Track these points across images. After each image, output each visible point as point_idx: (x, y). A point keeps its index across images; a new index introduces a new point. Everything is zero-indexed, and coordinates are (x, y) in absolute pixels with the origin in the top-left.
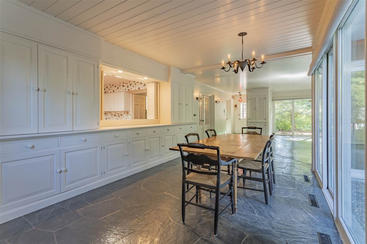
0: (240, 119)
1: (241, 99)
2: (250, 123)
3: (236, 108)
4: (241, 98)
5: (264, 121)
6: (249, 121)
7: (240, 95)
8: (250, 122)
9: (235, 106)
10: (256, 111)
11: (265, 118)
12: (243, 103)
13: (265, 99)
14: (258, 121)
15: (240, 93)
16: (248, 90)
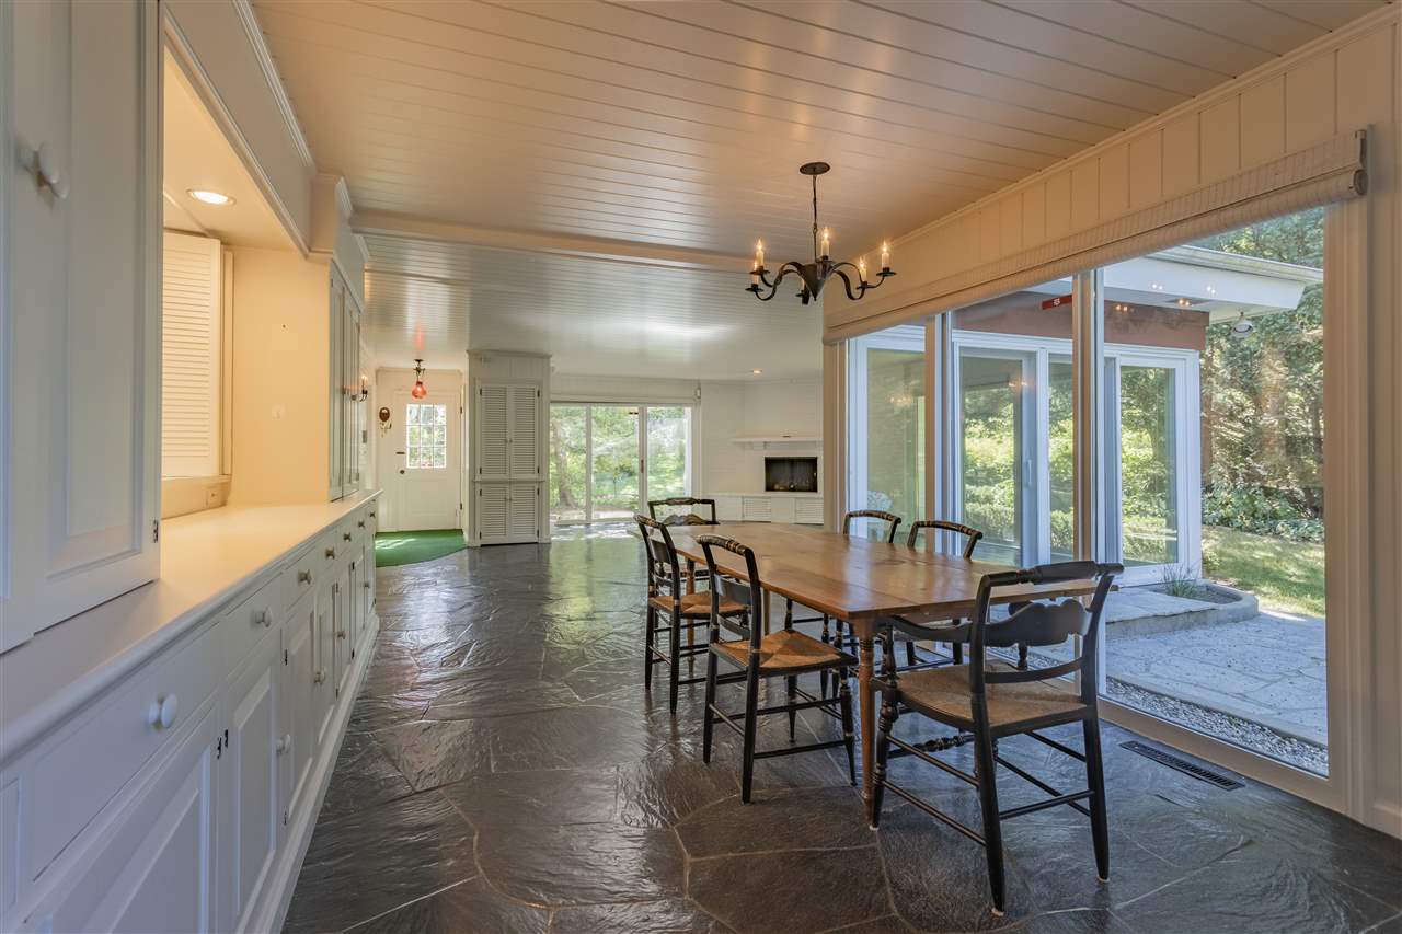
0: (402, 472)
1: (419, 389)
2: (484, 487)
3: (387, 424)
4: (419, 383)
5: (534, 477)
6: (479, 478)
7: (418, 370)
8: (481, 483)
9: (381, 413)
10: (506, 441)
11: (536, 465)
12: (420, 404)
13: (536, 397)
14: (515, 477)
15: (419, 361)
16: (478, 357)
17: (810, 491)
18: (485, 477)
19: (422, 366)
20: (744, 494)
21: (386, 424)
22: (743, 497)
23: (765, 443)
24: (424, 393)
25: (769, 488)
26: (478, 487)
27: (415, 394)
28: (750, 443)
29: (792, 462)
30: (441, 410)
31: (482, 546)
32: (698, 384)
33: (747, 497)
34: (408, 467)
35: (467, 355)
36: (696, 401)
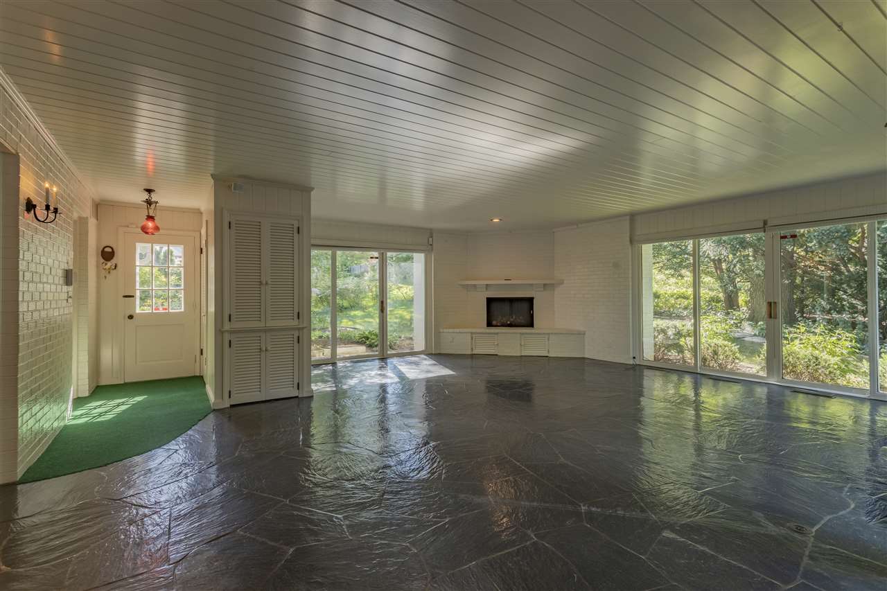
0: (131, 317)
1: (150, 224)
2: (232, 338)
3: (111, 264)
4: (150, 218)
5: (295, 323)
6: (227, 326)
7: (149, 202)
8: (232, 332)
9: (103, 251)
10: (261, 283)
11: (296, 311)
12: (153, 242)
13: (296, 234)
14: (271, 324)
15: (149, 191)
16: (225, 184)
17: (527, 326)
18: (237, 325)
19: (154, 197)
20: (474, 330)
21: (109, 264)
22: (472, 333)
23: (487, 285)
24: (157, 228)
25: (489, 324)
26: (227, 337)
27: (144, 229)
28: (475, 286)
29: (512, 301)
30: (178, 251)
31: (232, 406)
32: (431, 233)
33: (475, 333)
34: (138, 310)
35: (212, 181)
36: (427, 248)
